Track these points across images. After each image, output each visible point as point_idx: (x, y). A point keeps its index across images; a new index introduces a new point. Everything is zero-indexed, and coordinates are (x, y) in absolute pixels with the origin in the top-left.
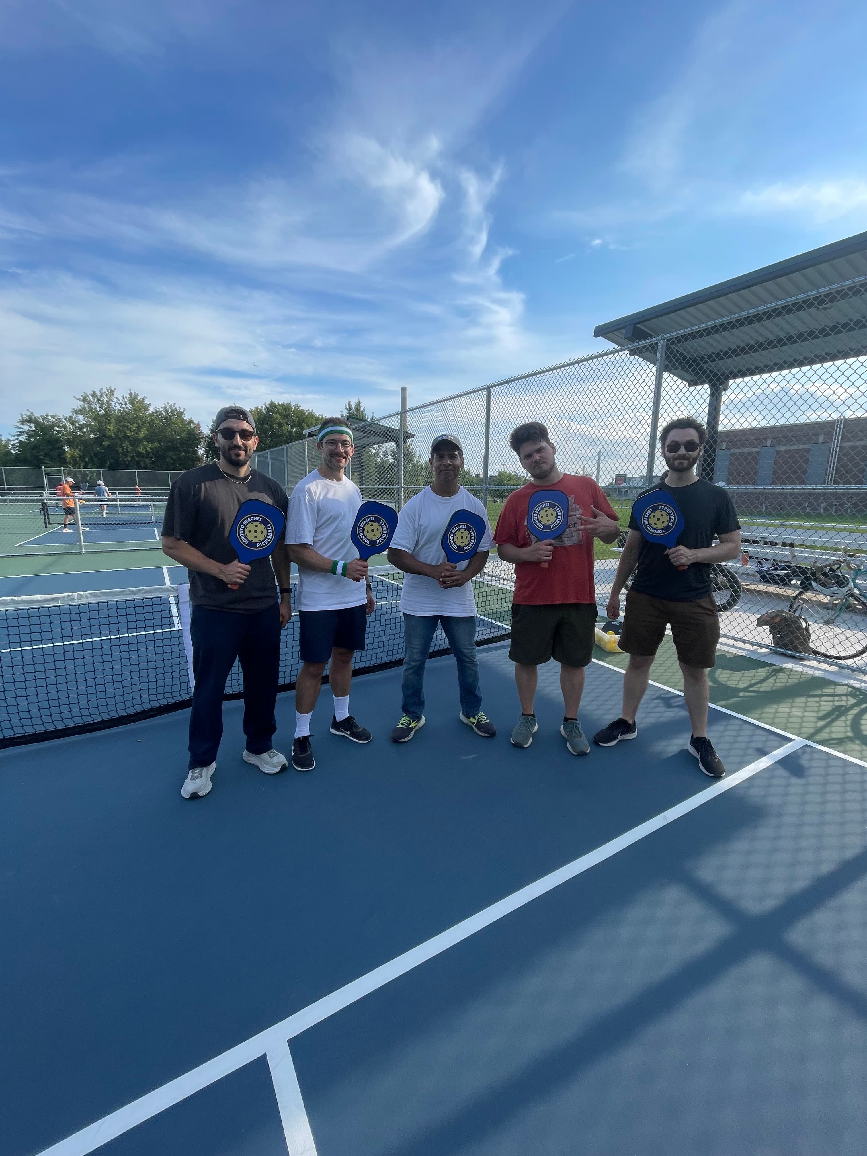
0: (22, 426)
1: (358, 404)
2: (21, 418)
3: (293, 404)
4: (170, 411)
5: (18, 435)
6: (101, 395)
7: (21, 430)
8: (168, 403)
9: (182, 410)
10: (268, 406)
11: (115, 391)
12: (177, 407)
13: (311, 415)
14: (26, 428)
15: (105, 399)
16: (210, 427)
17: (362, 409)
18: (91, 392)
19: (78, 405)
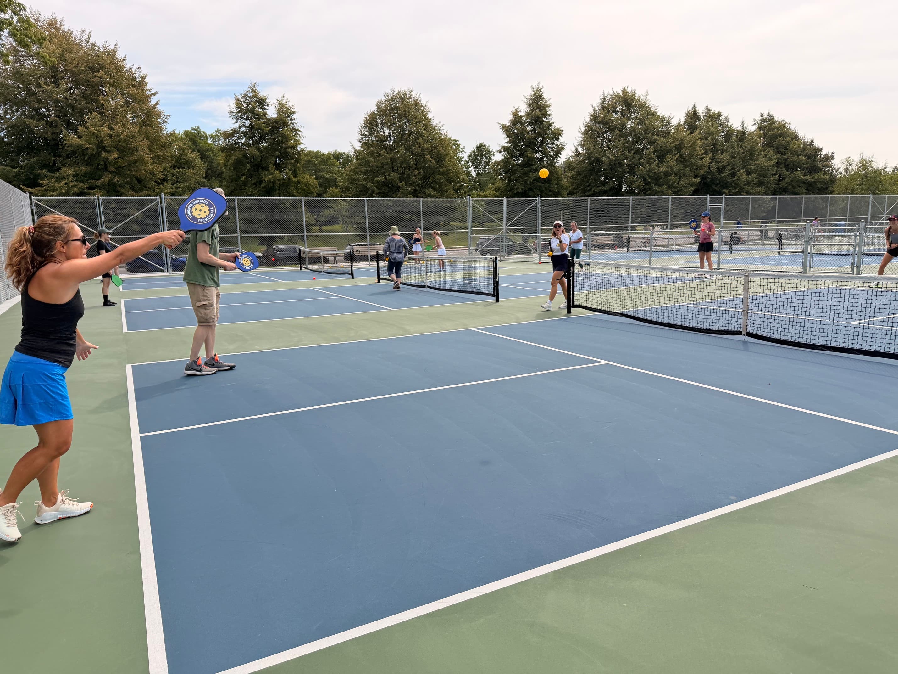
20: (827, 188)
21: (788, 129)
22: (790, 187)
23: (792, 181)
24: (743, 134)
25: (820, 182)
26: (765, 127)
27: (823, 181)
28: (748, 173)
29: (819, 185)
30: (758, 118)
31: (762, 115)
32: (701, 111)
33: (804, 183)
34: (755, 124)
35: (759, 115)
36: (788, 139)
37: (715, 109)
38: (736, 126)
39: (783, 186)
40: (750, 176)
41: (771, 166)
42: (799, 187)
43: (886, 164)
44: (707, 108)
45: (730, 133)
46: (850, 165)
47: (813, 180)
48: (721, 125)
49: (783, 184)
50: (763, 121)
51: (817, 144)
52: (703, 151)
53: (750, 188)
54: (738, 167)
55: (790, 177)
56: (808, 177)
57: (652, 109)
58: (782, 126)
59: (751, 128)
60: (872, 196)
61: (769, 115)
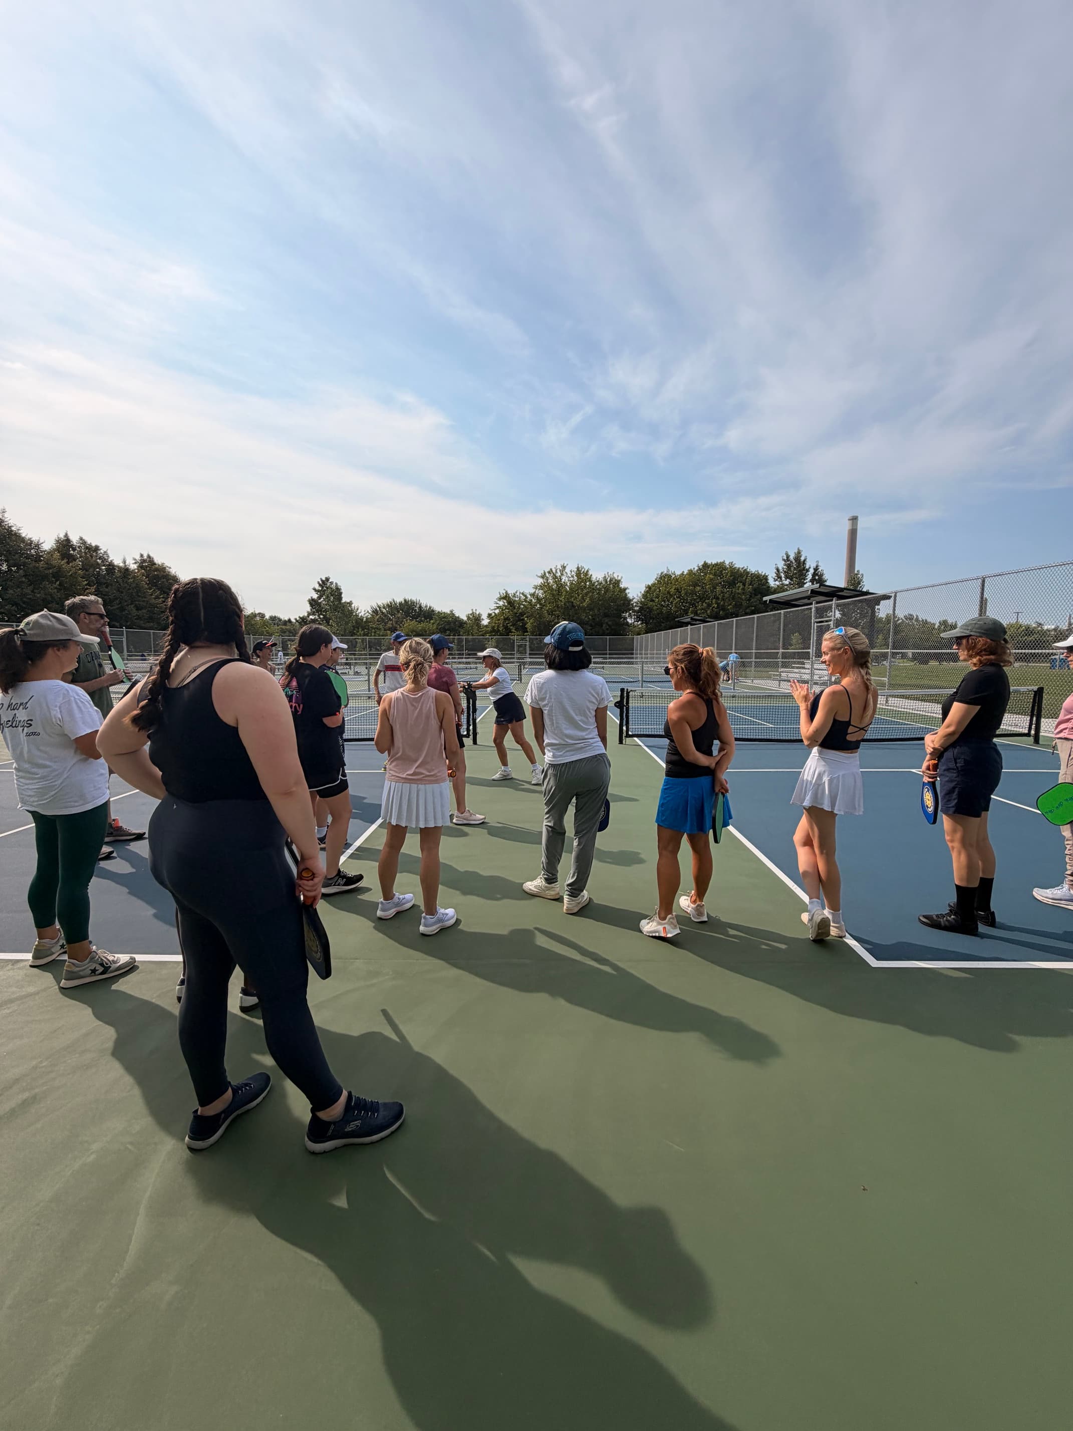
0: (498, 602)
1: (799, 553)
2: (499, 596)
3: (727, 563)
4: (608, 580)
5: (495, 609)
6: (556, 572)
7: (498, 605)
8: (608, 573)
9: (619, 578)
10: (701, 567)
11: (567, 567)
12: (615, 575)
13: (746, 572)
14: (501, 603)
15: (559, 574)
16: (643, 592)
17: (802, 559)
18: (549, 570)
19: (540, 581)
21: (169, 572)
24: (126, 571)
26: (146, 567)
28: (138, 608)
30: (138, 558)
31: (142, 556)
32: (74, 540)
34: (135, 563)
35: (139, 556)
36: (171, 581)
37: (92, 541)
38: (118, 562)
40: (140, 612)
44: (81, 539)
45: (111, 567)
48: (100, 559)
50: (144, 561)
52: (86, 582)
53: (142, 622)
54: (126, 601)
57: (13, 529)
58: (162, 569)
59: (133, 567)
60: (252, 637)
61: (149, 556)
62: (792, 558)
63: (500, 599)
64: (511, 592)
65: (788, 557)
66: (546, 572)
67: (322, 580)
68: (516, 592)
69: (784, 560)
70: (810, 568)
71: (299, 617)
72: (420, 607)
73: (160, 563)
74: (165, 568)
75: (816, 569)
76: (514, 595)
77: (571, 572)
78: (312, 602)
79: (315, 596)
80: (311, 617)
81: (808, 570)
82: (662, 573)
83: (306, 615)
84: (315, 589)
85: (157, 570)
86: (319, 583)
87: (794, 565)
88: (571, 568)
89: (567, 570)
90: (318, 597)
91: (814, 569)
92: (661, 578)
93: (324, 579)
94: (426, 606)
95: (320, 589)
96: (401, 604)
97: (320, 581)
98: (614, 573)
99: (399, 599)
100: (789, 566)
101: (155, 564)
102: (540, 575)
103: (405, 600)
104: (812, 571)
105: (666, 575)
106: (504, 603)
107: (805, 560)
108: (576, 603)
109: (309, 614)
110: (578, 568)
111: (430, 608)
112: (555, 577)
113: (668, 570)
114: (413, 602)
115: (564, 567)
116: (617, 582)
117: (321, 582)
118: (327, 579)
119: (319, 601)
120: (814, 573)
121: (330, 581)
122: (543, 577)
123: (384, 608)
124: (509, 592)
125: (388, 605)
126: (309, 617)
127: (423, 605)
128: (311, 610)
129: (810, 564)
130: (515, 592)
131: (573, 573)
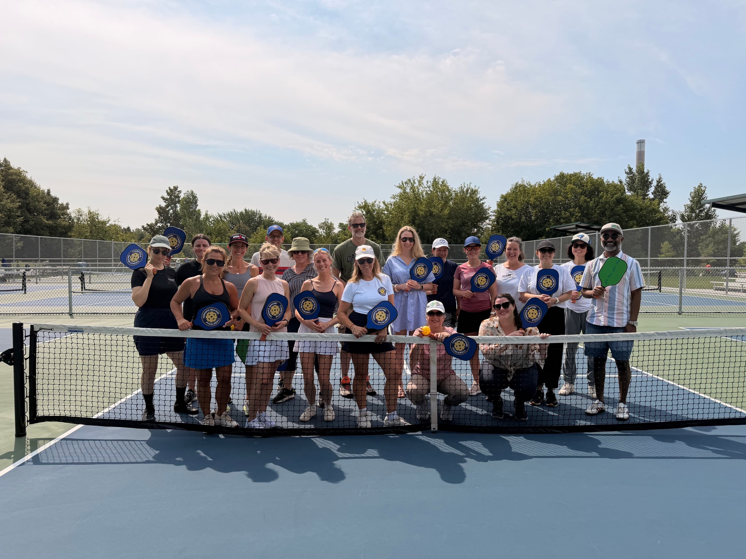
2: (358, 205)
4: (465, 190)
6: (414, 182)
8: (465, 183)
11: (425, 177)
12: (472, 186)
17: (645, 172)
18: (407, 181)
20: (66, 233)
22: (34, 229)
23: (35, 224)
25: (61, 228)
26: (2, 171)
27: (64, 227)
29: (60, 230)
33: (47, 227)
39: (27, 227)
41: (16, 208)
42: (43, 230)
43: (109, 218)
46: (81, 215)
47: (55, 225)
49: (27, 226)
51: (53, 194)
55: (33, 220)
56: (50, 222)
58: (18, 173)
61: (5, 160)
62: (634, 170)
63: (360, 207)
64: (370, 201)
65: (630, 169)
66: (404, 182)
67: (170, 189)
68: (375, 202)
69: (626, 173)
70: (652, 180)
71: (147, 224)
72: (260, 217)
73: (16, 168)
74: (20, 173)
75: (659, 182)
76: (373, 205)
77: (427, 182)
78: (161, 210)
79: (163, 204)
80: (159, 225)
81: (651, 183)
82: (516, 184)
83: (154, 222)
84: (163, 198)
85: (12, 174)
86: (167, 191)
87: (638, 177)
88: (429, 179)
89: (424, 181)
90: (166, 205)
91: (657, 181)
92: (516, 188)
93: (172, 188)
94: (266, 217)
95: (168, 197)
96: (241, 213)
97: (168, 189)
98: (471, 183)
99: (240, 209)
100: (631, 178)
101: (11, 168)
102: (398, 185)
103: (246, 210)
104: (655, 183)
105: (520, 186)
106: (363, 212)
107: (647, 173)
108: (435, 211)
109: (157, 222)
110: (435, 179)
111: (269, 218)
112: (412, 188)
113: (523, 181)
114: (254, 213)
115: (422, 178)
116: (474, 192)
117: (169, 191)
118: (176, 188)
119: (167, 209)
120: (657, 185)
121: (179, 189)
122: (400, 187)
123: (225, 217)
124: (368, 202)
125: (229, 214)
126: (156, 224)
127: (263, 215)
128: (159, 217)
129: (653, 177)
130: (373, 201)
131: (429, 184)
